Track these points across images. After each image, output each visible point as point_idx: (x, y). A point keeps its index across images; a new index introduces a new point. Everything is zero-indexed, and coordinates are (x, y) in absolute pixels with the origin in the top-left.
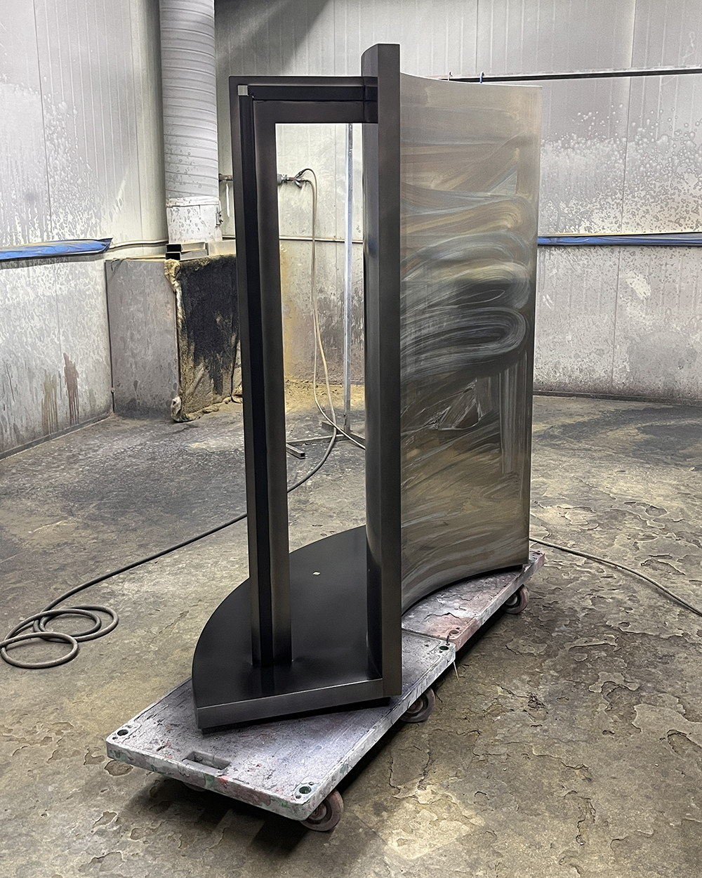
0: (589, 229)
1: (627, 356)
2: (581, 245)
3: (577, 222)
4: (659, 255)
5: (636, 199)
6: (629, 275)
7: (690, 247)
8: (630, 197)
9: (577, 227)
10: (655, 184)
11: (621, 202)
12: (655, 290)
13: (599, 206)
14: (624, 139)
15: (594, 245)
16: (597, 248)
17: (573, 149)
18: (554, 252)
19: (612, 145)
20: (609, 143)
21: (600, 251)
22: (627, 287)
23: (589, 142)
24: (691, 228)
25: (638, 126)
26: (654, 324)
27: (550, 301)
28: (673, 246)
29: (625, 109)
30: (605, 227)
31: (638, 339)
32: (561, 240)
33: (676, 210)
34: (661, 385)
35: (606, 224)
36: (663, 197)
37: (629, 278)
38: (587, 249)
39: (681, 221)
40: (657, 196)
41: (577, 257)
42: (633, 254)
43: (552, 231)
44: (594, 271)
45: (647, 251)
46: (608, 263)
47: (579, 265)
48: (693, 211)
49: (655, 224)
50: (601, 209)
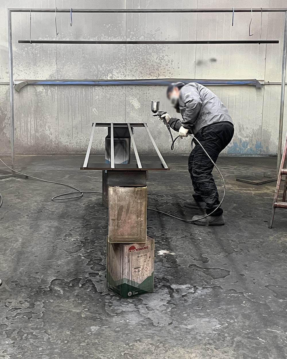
0: (112, 77)
2: (109, 85)
3: (106, 74)
4: (143, 89)
5: (131, 64)
6: (131, 98)
7: (156, 85)
8: (129, 63)
9: (106, 77)
10: (139, 57)
11: (125, 65)
12: (142, 105)
13: (116, 67)
14: (125, 37)
15: (114, 85)
16: (116, 86)
18: (96, 88)
20: (119, 38)
21: (117, 88)
22: (130, 104)
23: (110, 38)
24: (156, 77)
25: (130, 31)
26: (143, 120)
27: (96, 111)
28: (149, 85)
29: (125, 23)
30: (118, 76)
32: (100, 83)
33: (149, 69)
34: (147, 147)
36: (143, 63)
37: (131, 99)
38: (111, 87)
39: (152, 74)
40: (141, 63)
41: (107, 91)
42: (132, 89)
43: (95, 78)
44: (115, 97)
45: (138, 87)
46: (121, 93)
47: (108, 94)
48: (156, 70)
49: (141, 75)
50: (117, 68)
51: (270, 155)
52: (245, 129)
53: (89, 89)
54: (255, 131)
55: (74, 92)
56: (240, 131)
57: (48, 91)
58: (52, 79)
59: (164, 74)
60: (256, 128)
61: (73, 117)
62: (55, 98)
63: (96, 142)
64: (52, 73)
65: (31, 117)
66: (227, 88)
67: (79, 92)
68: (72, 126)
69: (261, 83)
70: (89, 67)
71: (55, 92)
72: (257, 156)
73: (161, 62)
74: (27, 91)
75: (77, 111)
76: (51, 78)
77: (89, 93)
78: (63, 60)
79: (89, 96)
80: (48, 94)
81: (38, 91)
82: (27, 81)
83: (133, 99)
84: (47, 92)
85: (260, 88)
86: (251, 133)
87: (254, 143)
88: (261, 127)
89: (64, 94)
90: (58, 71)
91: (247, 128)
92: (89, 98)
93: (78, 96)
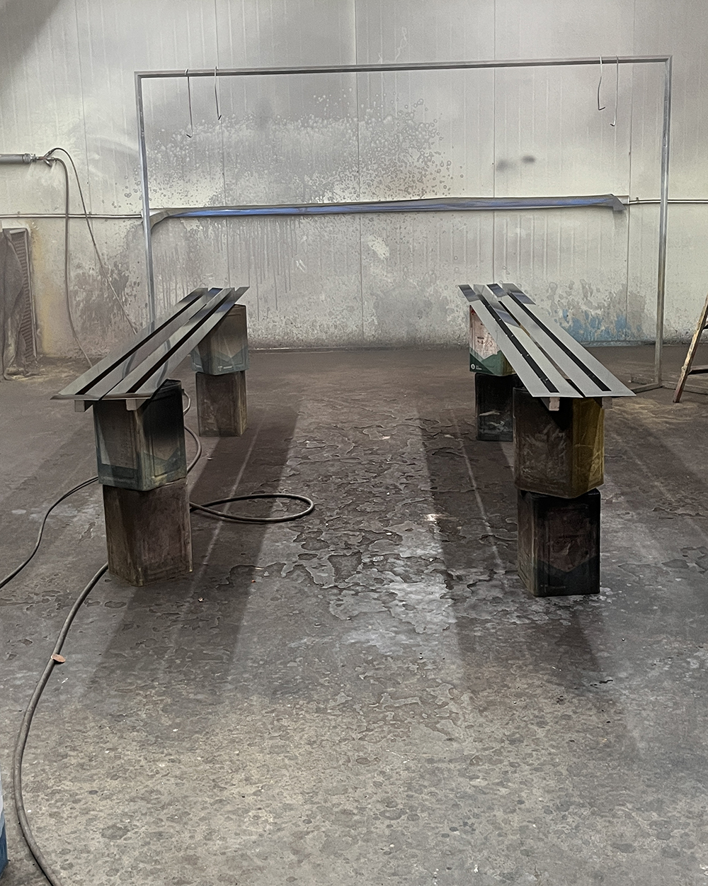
0: (331, 198)
1: (374, 311)
2: (327, 214)
3: (321, 193)
4: (393, 220)
5: (371, 172)
6: (369, 239)
7: (418, 212)
8: (364, 170)
9: (321, 197)
10: (384, 158)
11: (358, 174)
12: (392, 251)
13: (339, 179)
14: (355, 119)
15: (337, 214)
16: (340, 216)
17: (312, 128)
18: (303, 221)
19: (346, 124)
20: (343, 122)
21: (344, 219)
22: (369, 249)
23: (325, 121)
24: (419, 195)
25: (366, 108)
26: (395, 280)
27: (302, 264)
28: (405, 211)
29: (355, 93)
30: (344, 196)
31: (381, 294)
32: (309, 210)
33: (404, 180)
34: (404, 334)
35: (347, 194)
36: (392, 169)
37: (370, 241)
38: (332, 217)
39: (410, 190)
40: (387, 168)
41: (323, 224)
42: (372, 220)
43: (300, 202)
44: (340, 236)
45: (383, 217)
46: (351, 229)
47: (326, 232)
48: (418, 181)
49: (388, 193)
50: (341, 181)
51: (645, 342)
52: (595, 291)
53: (289, 223)
54: (615, 295)
55: (259, 229)
56: (586, 296)
57: (207, 228)
58: (215, 205)
59: (434, 189)
60: (616, 289)
61: (259, 278)
62: (223, 241)
63: (305, 325)
64: (215, 194)
65: (176, 281)
66: (558, 213)
67: (269, 229)
68: (257, 296)
69: (624, 201)
70: (286, 180)
71: (221, 231)
72: (618, 344)
73: (428, 167)
74: (168, 230)
75: (266, 266)
76: (214, 203)
77: (289, 230)
78: (236, 167)
79: (289, 236)
80: (207, 235)
81: (189, 229)
82: (168, 210)
83: (374, 239)
84: (207, 231)
85: (621, 212)
86: (606, 299)
87: (614, 318)
88: (626, 287)
89: (239, 235)
90: (227, 189)
91: (598, 290)
92: (289, 240)
93: (267, 237)
